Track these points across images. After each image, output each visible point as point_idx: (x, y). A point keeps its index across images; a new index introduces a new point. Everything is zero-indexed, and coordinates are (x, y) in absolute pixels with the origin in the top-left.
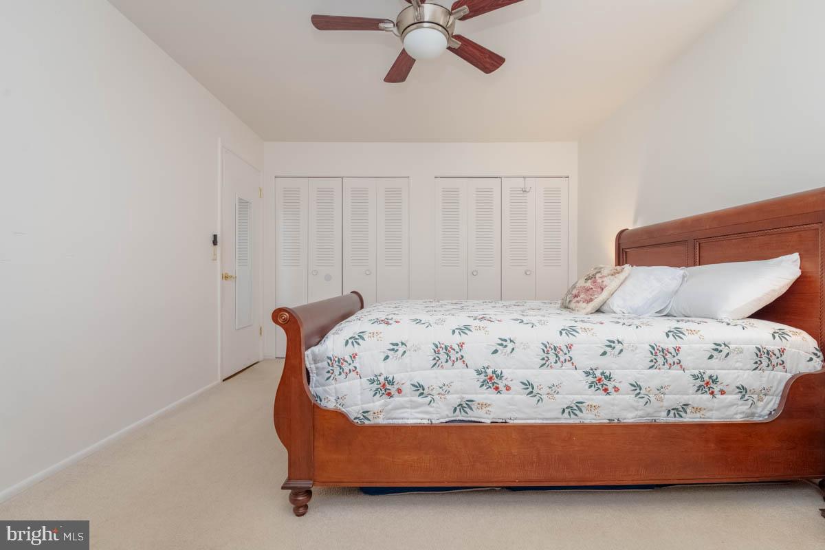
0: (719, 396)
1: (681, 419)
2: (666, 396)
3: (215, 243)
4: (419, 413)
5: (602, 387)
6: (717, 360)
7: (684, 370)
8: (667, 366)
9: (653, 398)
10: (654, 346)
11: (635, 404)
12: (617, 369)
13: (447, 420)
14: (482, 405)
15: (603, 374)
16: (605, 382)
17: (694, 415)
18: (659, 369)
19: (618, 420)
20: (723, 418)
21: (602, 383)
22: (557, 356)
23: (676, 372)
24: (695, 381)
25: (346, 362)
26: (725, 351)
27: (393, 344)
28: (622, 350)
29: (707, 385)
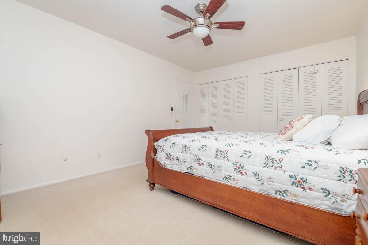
0: (308, 191)
1: (284, 198)
2: (273, 183)
3: (172, 110)
4: (177, 167)
5: (240, 171)
6: (308, 170)
7: (284, 171)
8: (274, 168)
9: (265, 182)
10: (268, 156)
11: (256, 183)
12: (247, 164)
13: (186, 172)
14: (195, 169)
15: (240, 165)
16: (241, 169)
17: (292, 198)
18: (269, 168)
19: (248, 189)
20: (311, 204)
21: (239, 169)
22: (221, 154)
23: (279, 172)
24: (290, 179)
26: (315, 165)
28: (250, 156)
29: (300, 183)
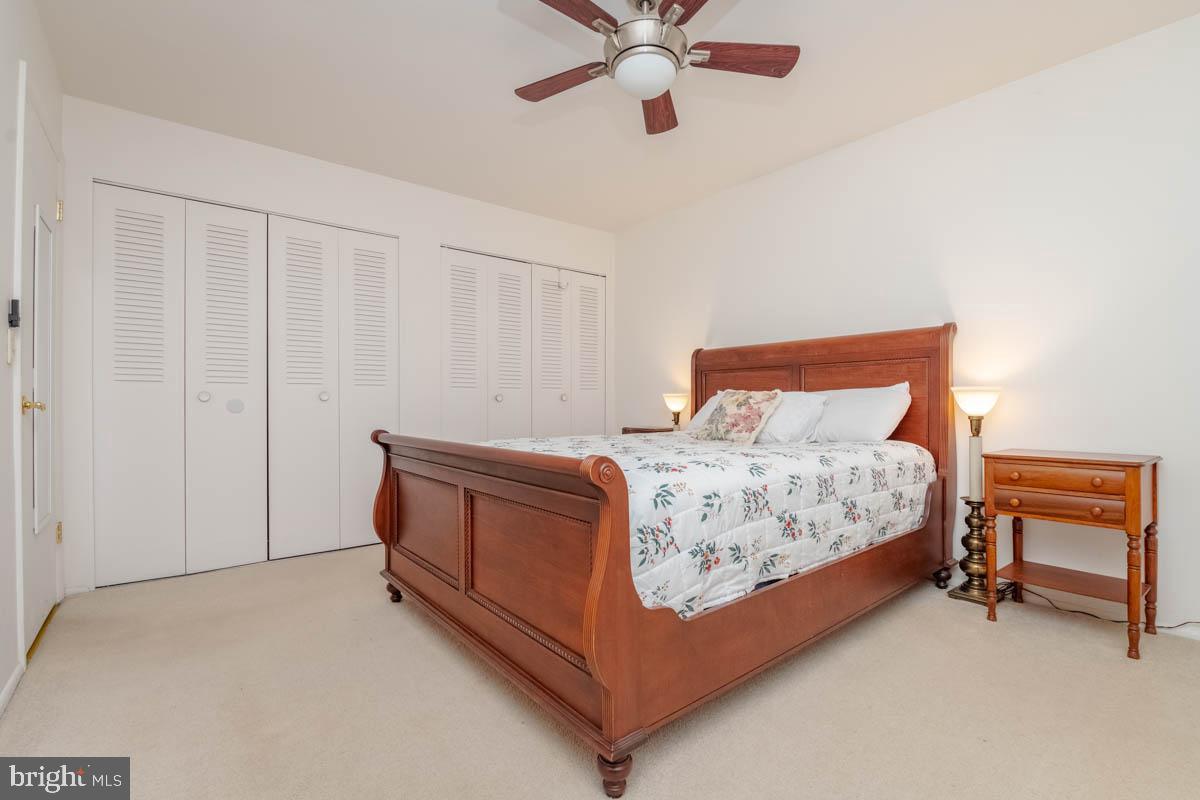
4: (731, 585)
14: (782, 558)
25: (661, 532)
27: (705, 497)
